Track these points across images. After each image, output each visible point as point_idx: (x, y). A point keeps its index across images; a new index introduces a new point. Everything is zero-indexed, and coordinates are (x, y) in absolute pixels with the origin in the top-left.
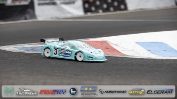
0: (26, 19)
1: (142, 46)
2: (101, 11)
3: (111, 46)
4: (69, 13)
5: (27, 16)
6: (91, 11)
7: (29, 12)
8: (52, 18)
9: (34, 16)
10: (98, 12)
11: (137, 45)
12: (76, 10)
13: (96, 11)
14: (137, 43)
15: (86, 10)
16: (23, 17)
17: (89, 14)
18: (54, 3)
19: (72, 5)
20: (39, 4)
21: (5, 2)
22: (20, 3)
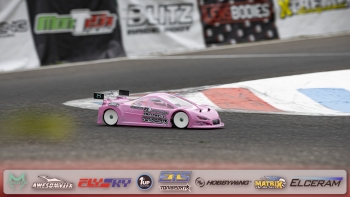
0: (107, 57)
1: (308, 95)
2: (233, 41)
3: (256, 97)
4: (180, 45)
5: (110, 52)
6: (217, 42)
7: (113, 46)
8: (152, 54)
9: (121, 52)
10: (229, 43)
11: (300, 94)
12: (192, 41)
13: (226, 41)
14: (300, 90)
15: (209, 41)
16: (104, 55)
17: (214, 47)
18: (155, 30)
19: (185, 33)
20: (129, 32)
21: (71, 30)
22: (97, 30)
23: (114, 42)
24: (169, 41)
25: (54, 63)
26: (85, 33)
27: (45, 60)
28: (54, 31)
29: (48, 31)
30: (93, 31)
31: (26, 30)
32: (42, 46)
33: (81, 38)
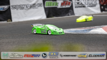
5: (69, 14)
15: (102, 10)
18: (84, 7)
19: (94, 7)
20: (76, 7)
21: (57, 6)
22: (65, 6)
23: (71, 10)
24: (89, 10)
25: (51, 17)
26: (61, 7)
27: (48, 16)
28: (51, 7)
29: (49, 7)
30: (64, 7)
31: (42, 6)
32: (47, 11)
33: (60, 9)
